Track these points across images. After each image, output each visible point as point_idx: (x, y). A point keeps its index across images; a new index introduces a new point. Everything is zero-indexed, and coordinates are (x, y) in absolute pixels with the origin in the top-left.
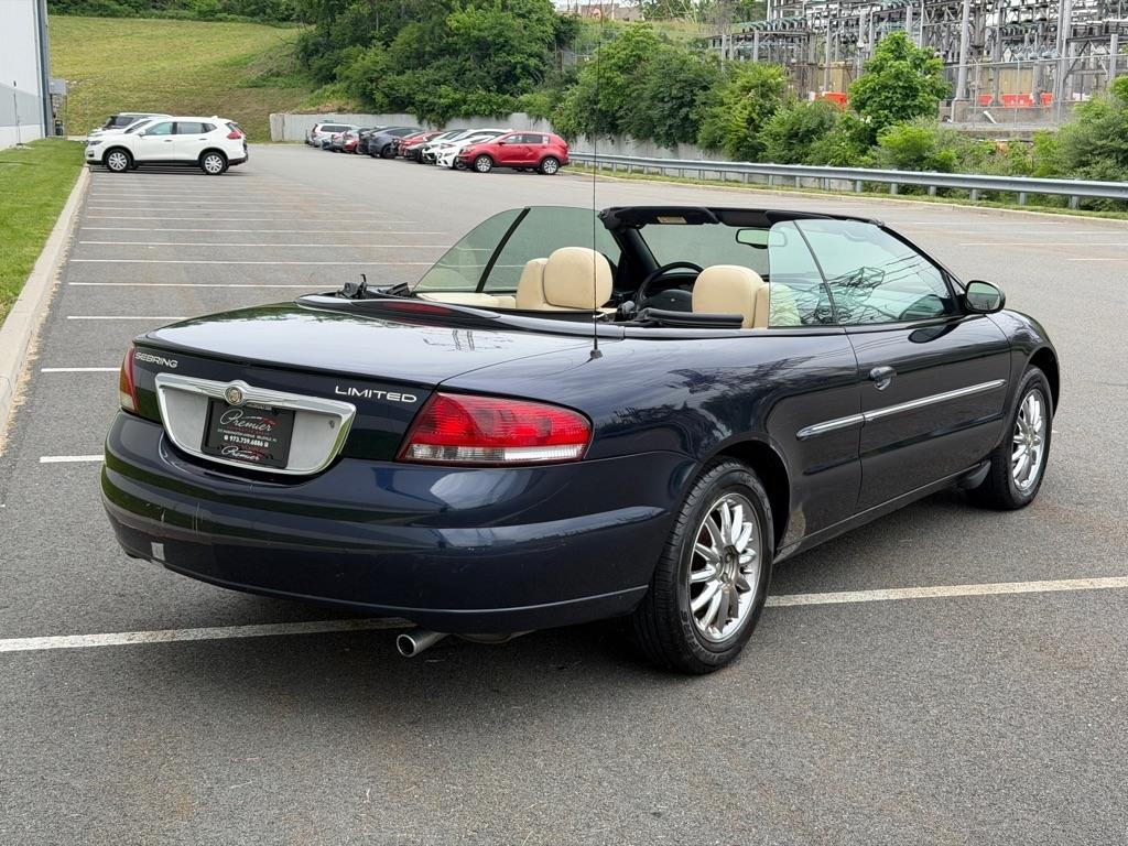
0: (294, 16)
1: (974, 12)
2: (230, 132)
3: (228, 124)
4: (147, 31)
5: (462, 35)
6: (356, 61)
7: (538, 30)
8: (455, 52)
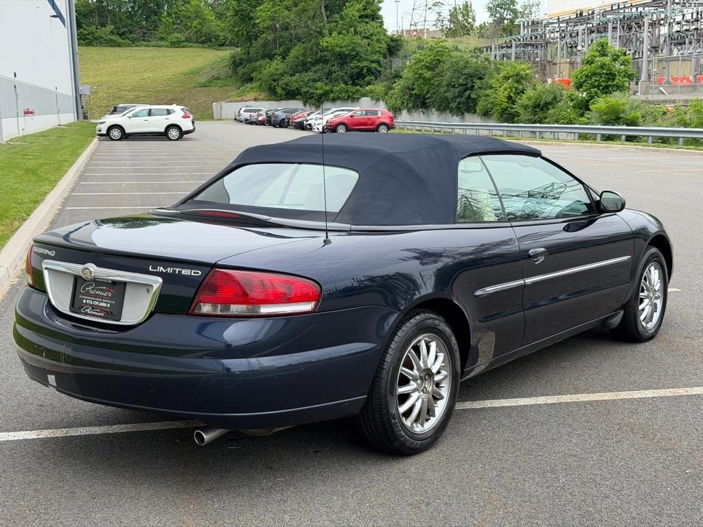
0: (227, 43)
1: (652, 26)
2: (183, 114)
3: (182, 109)
4: (139, 55)
5: (330, 51)
6: (265, 69)
7: (377, 46)
8: (326, 62)
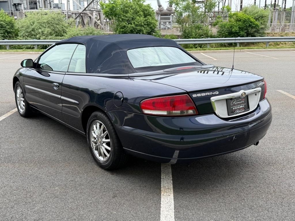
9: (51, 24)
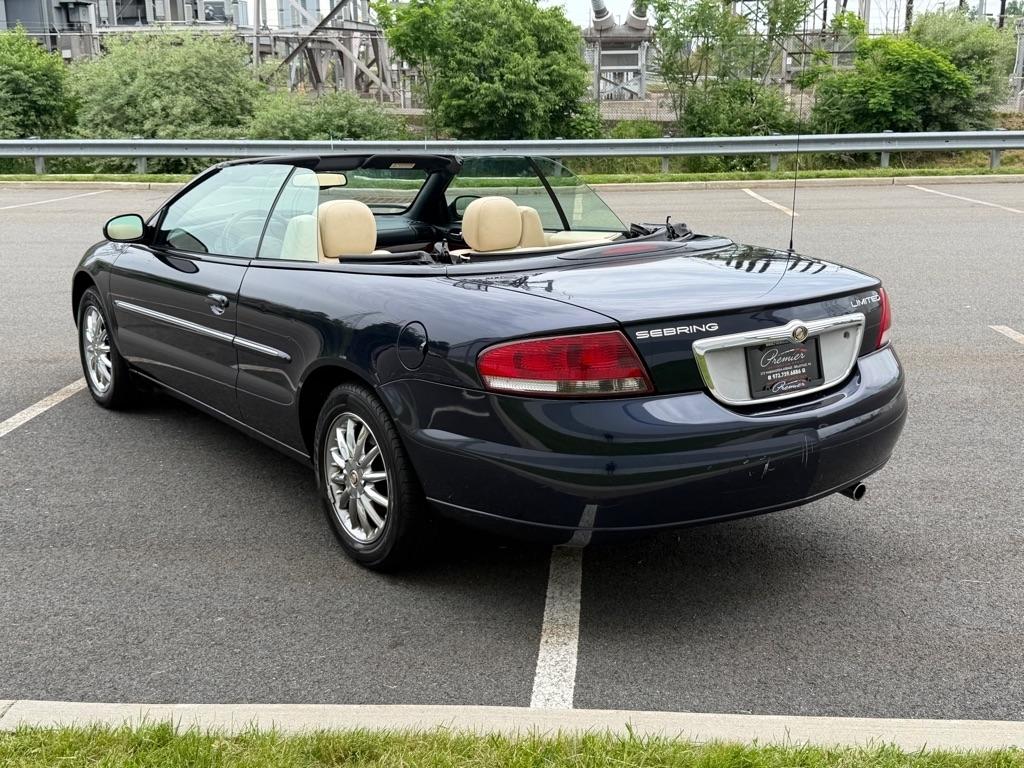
9: (196, 80)
